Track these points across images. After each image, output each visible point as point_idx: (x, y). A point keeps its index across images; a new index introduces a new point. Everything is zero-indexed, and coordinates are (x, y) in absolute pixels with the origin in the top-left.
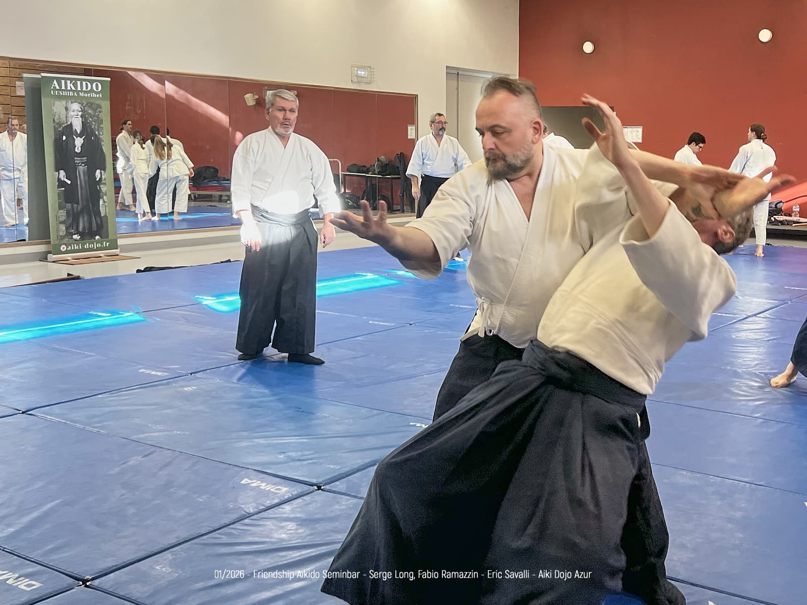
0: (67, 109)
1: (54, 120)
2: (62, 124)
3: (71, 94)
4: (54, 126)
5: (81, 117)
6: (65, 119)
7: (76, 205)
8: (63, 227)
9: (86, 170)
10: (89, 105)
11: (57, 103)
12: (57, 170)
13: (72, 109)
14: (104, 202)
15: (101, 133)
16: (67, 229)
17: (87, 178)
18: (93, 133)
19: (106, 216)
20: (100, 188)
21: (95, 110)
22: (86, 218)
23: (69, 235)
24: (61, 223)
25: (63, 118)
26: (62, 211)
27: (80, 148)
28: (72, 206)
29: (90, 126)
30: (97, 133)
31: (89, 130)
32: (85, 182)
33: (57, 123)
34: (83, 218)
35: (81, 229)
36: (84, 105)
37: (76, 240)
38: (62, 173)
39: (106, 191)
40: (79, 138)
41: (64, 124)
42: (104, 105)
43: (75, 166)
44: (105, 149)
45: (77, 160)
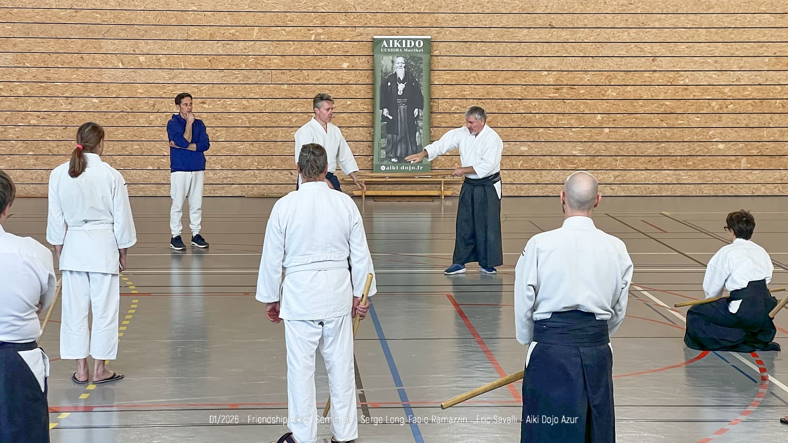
0: (393, 62)
1: (382, 71)
2: (388, 74)
3: (397, 50)
4: (382, 75)
5: (404, 67)
6: (391, 69)
7: (396, 136)
8: (384, 152)
9: (406, 109)
10: (412, 58)
11: (385, 57)
13: (397, 62)
14: (420, 134)
15: (421, 80)
16: (387, 153)
17: (406, 115)
18: (413, 80)
20: (417, 123)
21: (416, 62)
22: (403, 146)
23: (388, 158)
24: (382, 148)
25: (389, 69)
27: (402, 92)
28: (393, 137)
29: (412, 75)
30: (417, 79)
31: (410, 78)
32: (405, 119)
33: (384, 73)
34: (401, 145)
35: (398, 154)
36: (407, 59)
37: (394, 163)
38: (386, 111)
39: (422, 125)
40: (401, 84)
41: (390, 73)
42: (425, 58)
43: (397, 106)
44: (424, 92)
45: (399, 101)
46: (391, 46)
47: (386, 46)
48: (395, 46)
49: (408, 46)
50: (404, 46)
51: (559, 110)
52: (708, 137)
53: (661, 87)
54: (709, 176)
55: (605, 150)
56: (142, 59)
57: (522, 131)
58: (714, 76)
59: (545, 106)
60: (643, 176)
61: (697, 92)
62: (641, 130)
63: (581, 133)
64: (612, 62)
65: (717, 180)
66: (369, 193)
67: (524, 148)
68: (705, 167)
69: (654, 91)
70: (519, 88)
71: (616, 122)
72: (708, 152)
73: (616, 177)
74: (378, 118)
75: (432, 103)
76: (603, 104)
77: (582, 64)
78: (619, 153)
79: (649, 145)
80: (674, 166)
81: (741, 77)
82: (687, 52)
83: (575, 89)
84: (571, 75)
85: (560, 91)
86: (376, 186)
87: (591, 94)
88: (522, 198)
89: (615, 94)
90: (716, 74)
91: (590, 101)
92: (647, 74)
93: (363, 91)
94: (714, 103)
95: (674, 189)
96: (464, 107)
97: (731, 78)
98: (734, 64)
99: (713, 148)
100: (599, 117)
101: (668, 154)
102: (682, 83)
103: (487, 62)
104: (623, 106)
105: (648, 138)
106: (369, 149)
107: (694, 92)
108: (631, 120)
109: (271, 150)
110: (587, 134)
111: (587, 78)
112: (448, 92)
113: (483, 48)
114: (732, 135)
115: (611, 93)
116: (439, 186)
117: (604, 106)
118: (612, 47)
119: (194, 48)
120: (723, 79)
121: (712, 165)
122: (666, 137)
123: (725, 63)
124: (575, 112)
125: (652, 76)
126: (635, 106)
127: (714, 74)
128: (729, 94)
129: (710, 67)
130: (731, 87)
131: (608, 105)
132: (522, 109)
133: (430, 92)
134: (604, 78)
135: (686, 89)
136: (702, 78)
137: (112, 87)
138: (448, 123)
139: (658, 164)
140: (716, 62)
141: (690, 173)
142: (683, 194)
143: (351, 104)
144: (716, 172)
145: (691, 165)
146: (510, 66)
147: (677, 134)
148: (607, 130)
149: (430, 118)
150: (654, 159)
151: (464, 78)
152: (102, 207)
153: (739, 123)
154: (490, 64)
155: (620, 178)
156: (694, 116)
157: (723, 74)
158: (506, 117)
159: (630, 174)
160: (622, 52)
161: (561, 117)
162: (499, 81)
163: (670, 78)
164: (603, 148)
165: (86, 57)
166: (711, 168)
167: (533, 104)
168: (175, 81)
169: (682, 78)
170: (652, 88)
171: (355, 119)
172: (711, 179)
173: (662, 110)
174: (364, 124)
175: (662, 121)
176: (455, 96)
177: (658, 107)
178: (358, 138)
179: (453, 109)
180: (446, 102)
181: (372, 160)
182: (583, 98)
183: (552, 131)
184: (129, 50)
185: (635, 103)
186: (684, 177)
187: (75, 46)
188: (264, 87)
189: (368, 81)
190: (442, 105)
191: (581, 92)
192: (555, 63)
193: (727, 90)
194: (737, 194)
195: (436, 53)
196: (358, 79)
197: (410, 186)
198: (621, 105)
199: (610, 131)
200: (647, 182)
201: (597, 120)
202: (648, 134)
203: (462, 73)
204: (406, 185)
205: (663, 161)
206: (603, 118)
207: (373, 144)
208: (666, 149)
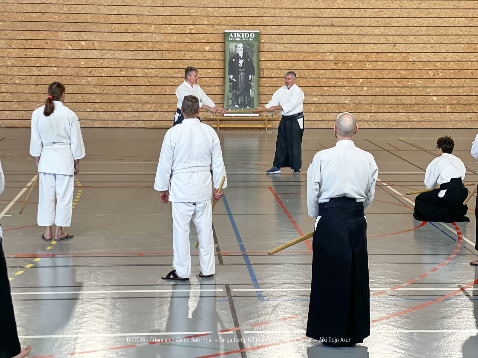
0: (236, 46)
1: (229, 52)
3: (239, 39)
4: (229, 55)
5: (243, 50)
7: (238, 91)
8: (230, 101)
9: (244, 75)
10: (248, 44)
11: (232, 44)
12: (229, 75)
13: (239, 46)
14: (252, 90)
16: (232, 102)
17: (244, 78)
18: (249, 57)
19: (253, 97)
20: (251, 84)
21: (251, 47)
22: (242, 98)
23: (233, 105)
24: (229, 99)
25: (234, 51)
26: (230, 94)
27: (241, 65)
28: (236, 92)
29: (248, 54)
30: (251, 57)
31: (247, 56)
32: (243, 81)
33: (231, 53)
34: (241, 98)
35: (239, 102)
37: (237, 108)
38: (232, 76)
39: (254, 85)
40: (241, 60)
41: (234, 53)
42: (256, 44)
43: (239, 73)
44: (255, 65)
45: (240, 70)
46: (235, 37)
47: (232, 37)
48: (238, 37)
49: (246, 37)
50: (243, 37)
51: (337, 76)
52: (427, 93)
53: (399, 62)
54: (427, 116)
55: (364, 101)
56: (83, 43)
57: (314, 88)
58: (431, 56)
59: (329, 74)
60: (387, 116)
61: (420, 66)
62: (386, 88)
63: (350, 90)
64: (369, 47)
65: (432, 119)
66: (221, 126)
67: (315, 99)
68: (425, 111)
69: (394, 64)
70: (312, 63)
71: (371, 84)
72: (426, 102)
73: (371, 117)
74: (227, 81)
75: (260, 72)
76: (364, 73)
77: (351, 48)
78: (373, 102)
79: (391, 97)
80: (406, 110)
81: (447, 57)
82: (414, 41)
83: (346, 63)
84: (344, 55)
85: (337, 64)
86: (226, 122)
87: (356, 66)
88: (314, 129)
89: (370, 67)
90: (432, 55)
91: (355, 71)
92: (390, 54)
93: (218, 64)
94: (430, 72)
95: (406, 124)
96: (279, 74)
97: (441, 57)
98: (443, 48)
99: (430, 99)
100: (361, 80)
101: (403, 103)
102: (411, 60)
103: (293, 47)
104: (375, 74)
105: (391, 93)
106: (222, 99)
107: (419, 65)
108: (380, 83)
109: (162, 100)
110: (353, 91)
111: (354, 57)
112: (269, 65)
113: (291, 38)
114: (441, 91)
115: (368, 66)
116: (264, 122)
117: (364, 74)
118: (369, 38)
119: (115, 37)
120: (436, 57)
121: (429, 110)
122: (401, 92)
123: (437, 48)
124: (346, 77)
125: (393, 55)
126: (383, 74)
127: (430, 54)
128: (440, 67)
129: (429, 50)
130: (441, 62)
131: (367, 73)
132: (314, 75)
133: (259, 65)
134: (364, 56)
135: (414, 64)
136: (423, 57)
137: (65, 61)
138: (269, 84)
139: (396, 109)
140: (432, 47)
141: (416, 114)
142: (411, 127)
143: (211, 72)
144: (431, 114)
145: (416, 110)
146: (307, 49)
147: (408, 91)
148: (366, 88)
149: (259, 81)
150: (394, 106)
151: (279, 56)
152: (64, 134)
153: (445, 84)
154: (295, 48)
155: (373, 118)
156: (418, 80)
157: (436, 54)
158: (304, 80)
159: (379, 115)
160: (375, 41)
161: (338, 80)
162: (301, 58)
163: (404, 57)
164: (364, 99)
165: (49, 42)
166: (428, 111)
167: (321, 72)
168: (104, 57)
169: (411, 57)
170: (393, 63)
171: (213, 81)
172: (428, 118)
173: (399, 76)
174: (219, 84)
175: (399, 83)
176: (274, 67)
177: (396, 74)
178: (215, 92)
179: (272, 75)
180: (269, 71)
181: (224, 106)
182: (351, 69)
183: (332, 89)
184: (75, 38)
185: (383, 72)
186: (412, 117)
187: (42, 35)
188: (158, 61)
189: (221, 58)
190: (266, 73)
191: (350, 65)
192: (334, 47)
193: (438, 64)
194: (444, 127)
195: (263, 41)
196: (215, 57)
197: (246, 122)
198: (374, 73)
199: (367, 89)
200: (390, 120)
201: (359, 82)
202: (391, 91)
203: (278, 53)
204: (244, 121)
205: (399, 107)
206: (363, 81)
207: (224, 96)
208: (401, 100)
